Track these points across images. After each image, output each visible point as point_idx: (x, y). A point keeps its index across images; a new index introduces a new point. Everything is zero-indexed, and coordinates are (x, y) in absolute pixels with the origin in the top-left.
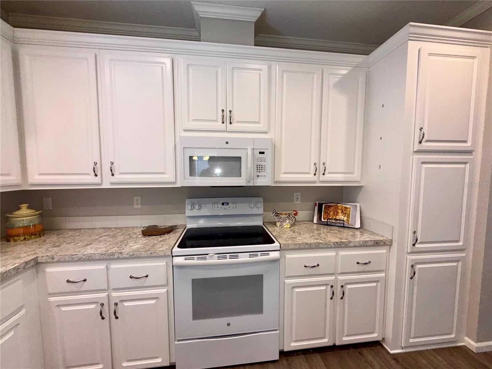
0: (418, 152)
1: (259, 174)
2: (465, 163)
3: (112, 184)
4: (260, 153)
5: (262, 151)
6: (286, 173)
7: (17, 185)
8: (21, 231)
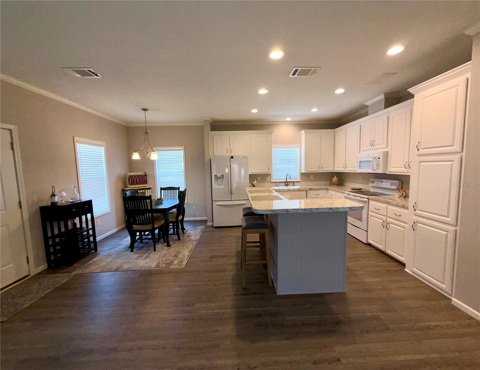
1: (378, 168)
2: (453, 161)
3: (347, 171)
5: (379, 157)
6: (393, 167)
7: (333, 171)
8: (333, 183)
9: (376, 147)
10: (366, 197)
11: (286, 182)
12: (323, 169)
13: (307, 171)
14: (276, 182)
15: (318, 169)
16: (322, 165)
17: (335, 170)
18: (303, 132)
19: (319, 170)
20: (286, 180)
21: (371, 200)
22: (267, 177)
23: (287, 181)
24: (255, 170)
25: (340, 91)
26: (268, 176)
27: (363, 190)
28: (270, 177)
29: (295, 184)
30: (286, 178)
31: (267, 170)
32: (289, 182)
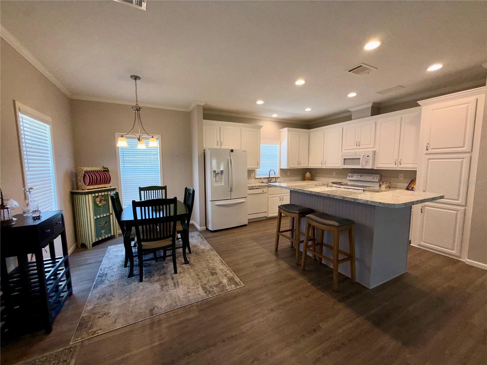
0: (426, 154)
1: (367, 164)
2: (463, 158)
3: (325, 167)
4: (367, 156)
5: (368, 156)
6: (380, 164)
7: (307, 167)
8: (307, 178)
9: (361, 147)
10: (362, 189)
11: (269, 178)
12: (301, 165)
13: (289, 167)
14: (261, 178)
16: (300, 162)
18: (286, 129)
19: (298, 166)
20: (270, 176)
21: (366, 191)
22: (251, 173)
23: (270, 177)
25: (352, 95)
26: (253, 172)
27: (342, 184)
28: (254, 173)
29: (277, 179)
30: (269, 174)
31: (256, 165)
32: (272, 178)
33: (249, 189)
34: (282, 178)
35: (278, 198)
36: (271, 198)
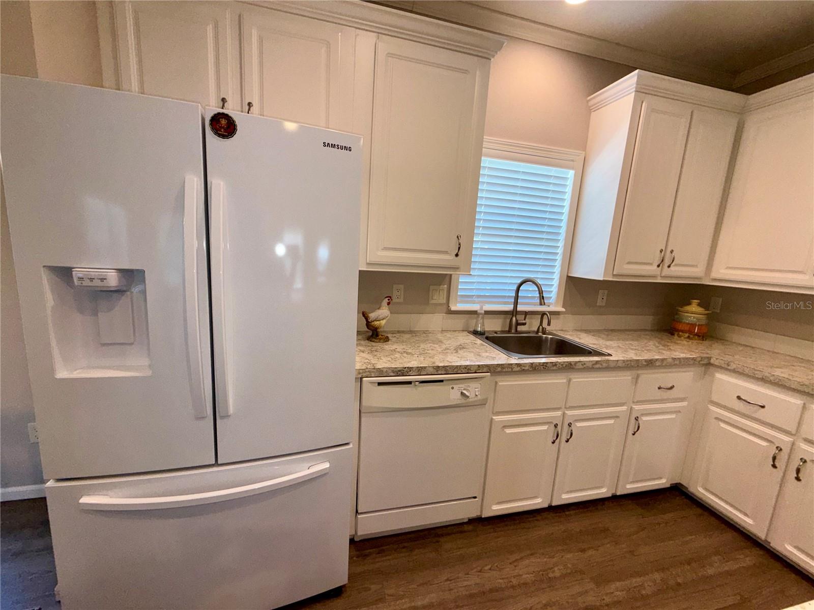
8: (687, 328)
11: (515, 312)
12: (675, 270)
13: (615, 275)
14: (474, 313)
15: (656, 267)
16: (672, 252)
17: (714, 275)
19: (656, 271)
20: (516, 303)
22: (432, 287)
23: (520, 308)
24: (386, 249)
26: (440, 284)
29: (549, 324)
30: (514, 294)
31: (446, 253)
32: (526, 313)
33: (380, 384)
34: (570, 317)
35: (545, 427)
36: (508, 431)
